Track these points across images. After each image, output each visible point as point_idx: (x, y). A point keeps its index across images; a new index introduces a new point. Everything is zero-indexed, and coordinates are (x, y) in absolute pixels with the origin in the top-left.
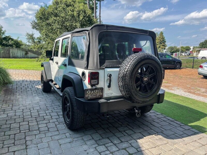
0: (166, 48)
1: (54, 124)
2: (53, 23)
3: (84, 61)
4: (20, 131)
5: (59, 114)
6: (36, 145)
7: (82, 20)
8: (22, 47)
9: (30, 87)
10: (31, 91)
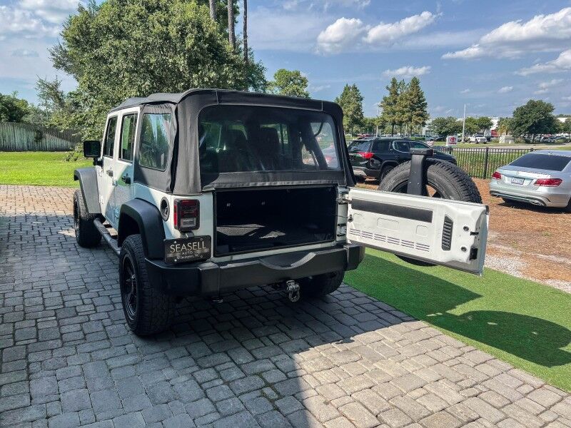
0: (427, 122)
1: (100, 325)
2: (110, 55)
3: (166, 175)
4: (15, 342)
5: (115, 300)
6: (52, 371)
7: (193, 48)
8: (24, 119)
9: (45, 233)
10: (48, 243)
